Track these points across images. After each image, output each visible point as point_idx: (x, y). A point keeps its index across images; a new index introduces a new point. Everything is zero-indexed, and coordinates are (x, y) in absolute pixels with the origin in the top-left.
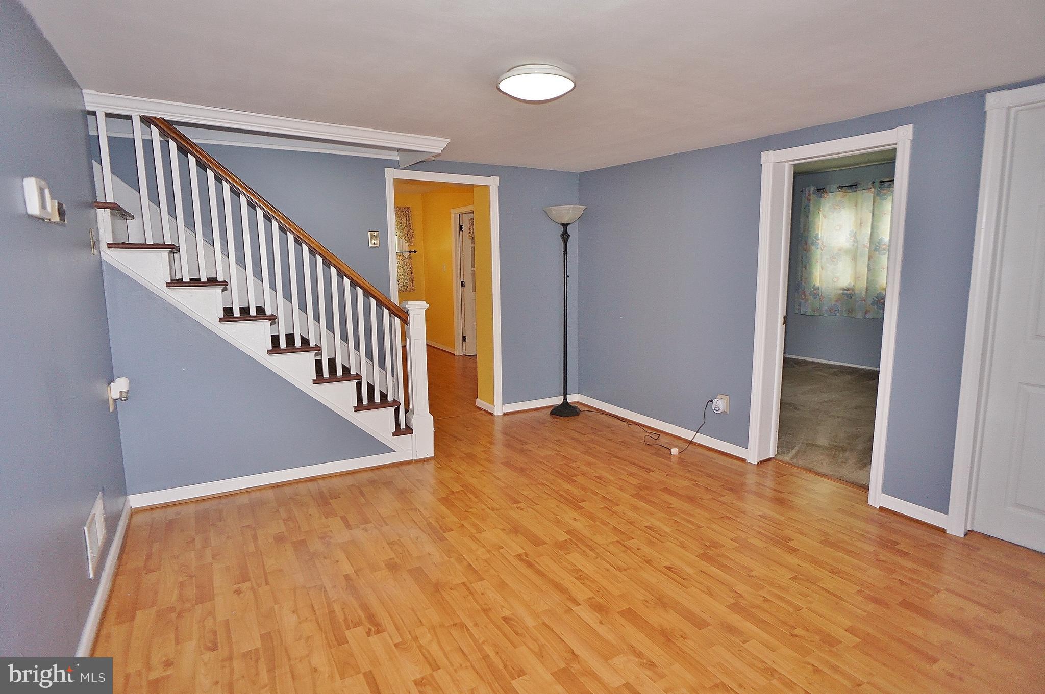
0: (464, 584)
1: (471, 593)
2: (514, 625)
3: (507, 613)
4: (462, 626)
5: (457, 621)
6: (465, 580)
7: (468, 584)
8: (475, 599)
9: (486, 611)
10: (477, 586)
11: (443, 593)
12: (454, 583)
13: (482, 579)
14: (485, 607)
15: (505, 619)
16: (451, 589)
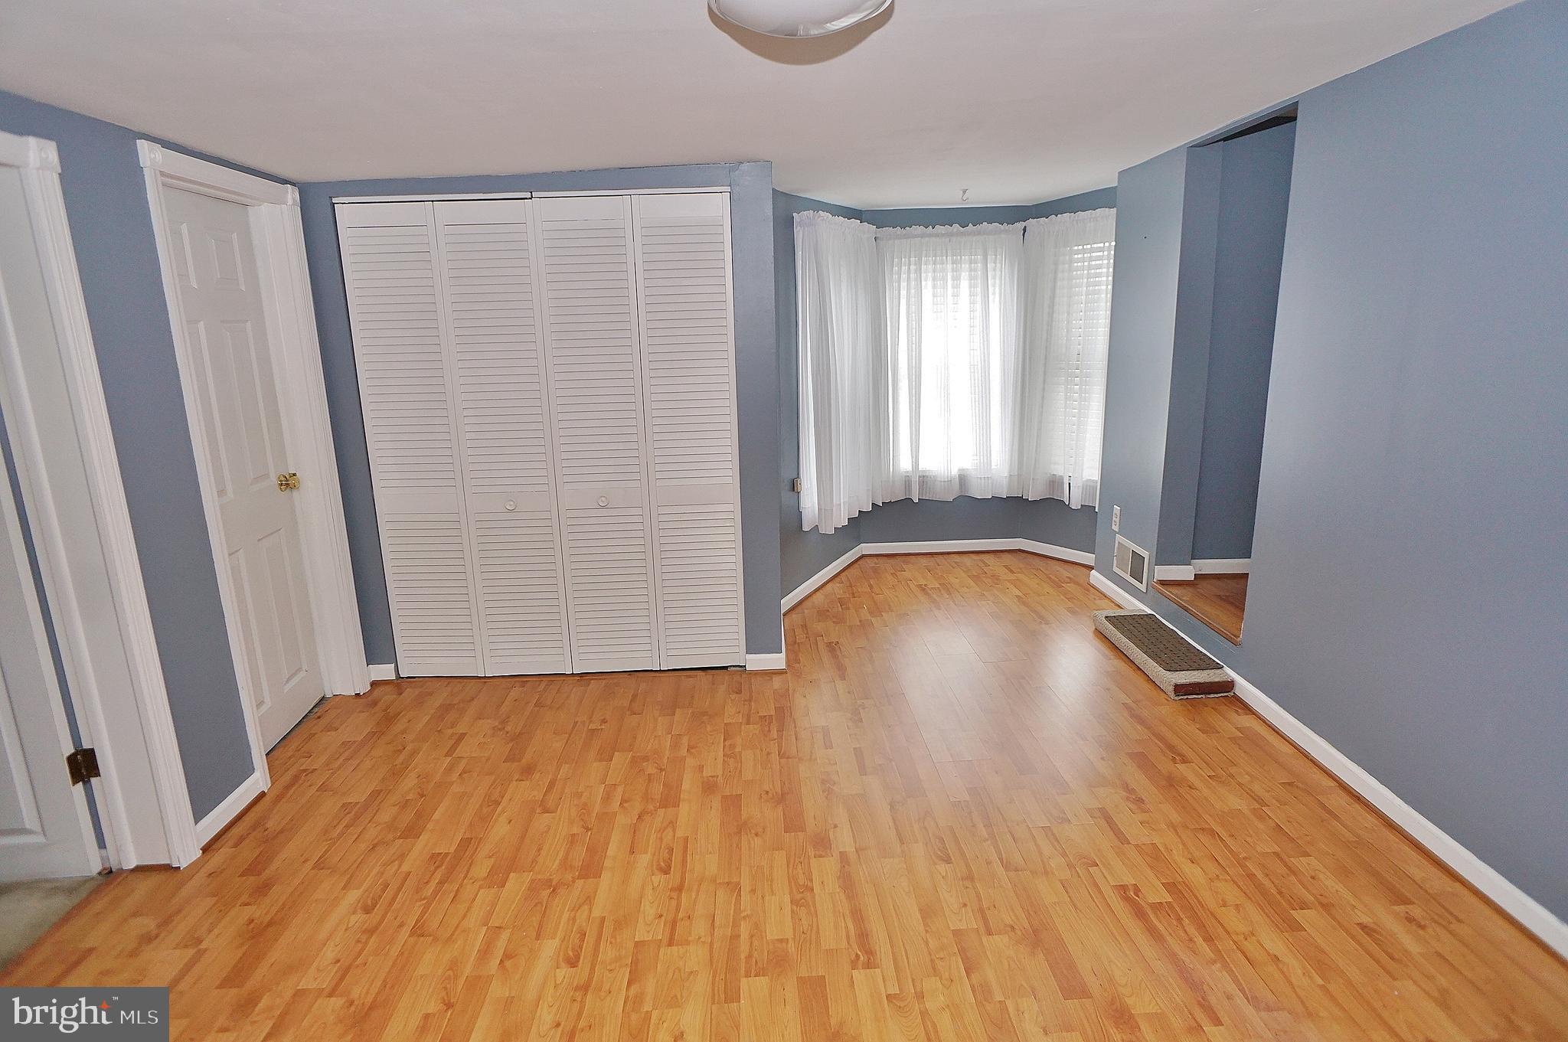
0: (989, 933)
1: (982, 911)
2: (940, 850)
3: (942, 868)
4: (1007, 866)
5: (1012, 874)
6: (984, 939)
7: (982, 930)
8: (979, 899)
9: (970, 877)
10: (968, 921)
11: (1027, 926)
12: (1006, 939)
13: (957, 933)
14: (968, 883)
15: (948, 861)
16: (1012, 928)
